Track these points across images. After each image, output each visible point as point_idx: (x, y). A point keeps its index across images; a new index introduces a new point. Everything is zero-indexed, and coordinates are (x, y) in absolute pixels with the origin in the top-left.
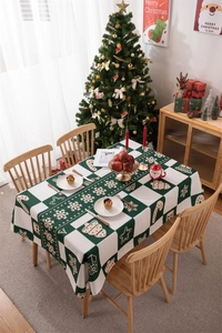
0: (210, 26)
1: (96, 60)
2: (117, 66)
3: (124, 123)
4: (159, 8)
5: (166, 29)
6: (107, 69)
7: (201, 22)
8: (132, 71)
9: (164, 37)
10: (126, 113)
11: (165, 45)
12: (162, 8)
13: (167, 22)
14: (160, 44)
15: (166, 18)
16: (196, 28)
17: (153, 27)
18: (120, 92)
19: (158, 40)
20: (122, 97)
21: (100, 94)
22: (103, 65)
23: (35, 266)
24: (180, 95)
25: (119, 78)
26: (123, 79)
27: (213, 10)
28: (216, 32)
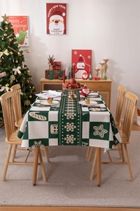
0: (57, 30)
3: (22, 92)
4: (20, 24)
5: (28, 36)
7: (51, 29)
9: (26, 40)
11: (28, 45)
12: (23, 24)
13: (27, 31)
14: (24, 45)
15: (27, 29)
17: (17, 36)
18: (17, 70)
19: (22, 43)
20: (19, 72)
21: (3, 73)
22: (2, 54)
23: (35, 185)
24: (51, 69)
25: (15, 61)
26: (17, 62)
27: (57, 22)
28: (60, 33)
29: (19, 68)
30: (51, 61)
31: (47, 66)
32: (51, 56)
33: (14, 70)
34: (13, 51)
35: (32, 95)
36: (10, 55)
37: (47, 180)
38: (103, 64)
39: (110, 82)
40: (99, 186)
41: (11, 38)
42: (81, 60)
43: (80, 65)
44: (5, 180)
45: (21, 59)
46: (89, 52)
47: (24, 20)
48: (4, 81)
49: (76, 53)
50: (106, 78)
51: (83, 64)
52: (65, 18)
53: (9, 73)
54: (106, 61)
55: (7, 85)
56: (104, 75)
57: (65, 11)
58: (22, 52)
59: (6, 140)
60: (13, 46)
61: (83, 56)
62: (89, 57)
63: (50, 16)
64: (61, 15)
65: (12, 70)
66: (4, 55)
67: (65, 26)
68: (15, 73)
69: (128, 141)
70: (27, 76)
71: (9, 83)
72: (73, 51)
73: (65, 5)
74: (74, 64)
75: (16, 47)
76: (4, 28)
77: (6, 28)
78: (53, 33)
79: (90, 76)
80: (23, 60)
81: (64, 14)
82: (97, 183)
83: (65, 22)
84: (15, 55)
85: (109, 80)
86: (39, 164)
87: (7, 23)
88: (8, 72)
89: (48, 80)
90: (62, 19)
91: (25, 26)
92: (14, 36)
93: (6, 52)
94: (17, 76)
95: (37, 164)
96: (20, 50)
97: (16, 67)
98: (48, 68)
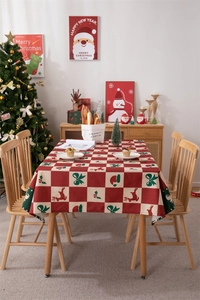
0: (84, 54)
2: (19, 86)
3: (34, 141)
4: (31, 45)
5: (42, 62)
6: (13, 88)
7: (75, 52)
9: (40, 69)
11: (42, 75)
12: (36, 45)
13: (42, 56)
14: (37, 75)
15: (41, 52)
16: (72, 57)
17: (27, 62)
18: (27, 111)
19: (34, 72)
20: (30, 114)
21: (6, 115)
22: (4, 87)
23: (48, 276)
24: (76, 109)
25: (24, 97)
26: (26, 99)
27: (84, 42)
28: (89, 58)
29: (29, 107)
30: (76, 97)
31: (71, 105)
32: (76, 91)
33: (22, 110)
34: (21, 84)
35: (48, 146)
36: (16, 89)
37: (67, 270)
38: (150, 102)
39: (162, 128)
40: (143, 278)
41: (18, 65)
42: (119, 96)
43: (118, 103)
44: (5, 269)
45: (33, 95)
46: (131, 85)
47: (37, 41)
48: (8, 127)
49: (111, 86)
50: (155, 121)
51: (122, 102)
52: (95, 37)
53: (15, 114)
54: (156, 97)
55: (12, 131)
56: (152, 118)
57: (96, 27)
58: (33, 85)
59: (8, 209)
60: (20, 76)
61: (121, 90)
62: (131, 92)
63: (75, 34)
64: (90, 32)
65: (18, 110)
66: (8, 90)
67: (96, 49)
69: (185, 210)
70: (42, 120)
71: (15, 128)
72: (108, 83)
73: (95, 18)
74: (109, 102)
75: (25, 79)
76: (8, 52)
77: (12, 51)
78: (79, 58)
79: (132, 119)
80: (35, 96)
81: (94, 32)
82: (141, 273)
83: (96, 43)
84: (24, 89)
85: (159, 124)
86: (56, 245)
87: (12, 44)
88: (13, 113)
89: (70, 125)
90: (91, 38)
91: (38, 49)
92: (22, 62)
93: (11, 86)
94: (26, 118)
95: (52, 245)
96: (31, 82)
97: (26, 106)
98: (71, 108)
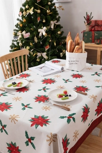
1: (22, 11)
2: (39, 11)
8: (50, 15)
10: (49, 47)
18: (43, 31)
21: (27, 34)
22: (28, 12)
24: (87, 30)
26: (44, 21)
30: (88, 19)
34: (41, 9)
55: (28, 48)
65: (38, 30)
68: (40, 35)
93: (31, 11)
